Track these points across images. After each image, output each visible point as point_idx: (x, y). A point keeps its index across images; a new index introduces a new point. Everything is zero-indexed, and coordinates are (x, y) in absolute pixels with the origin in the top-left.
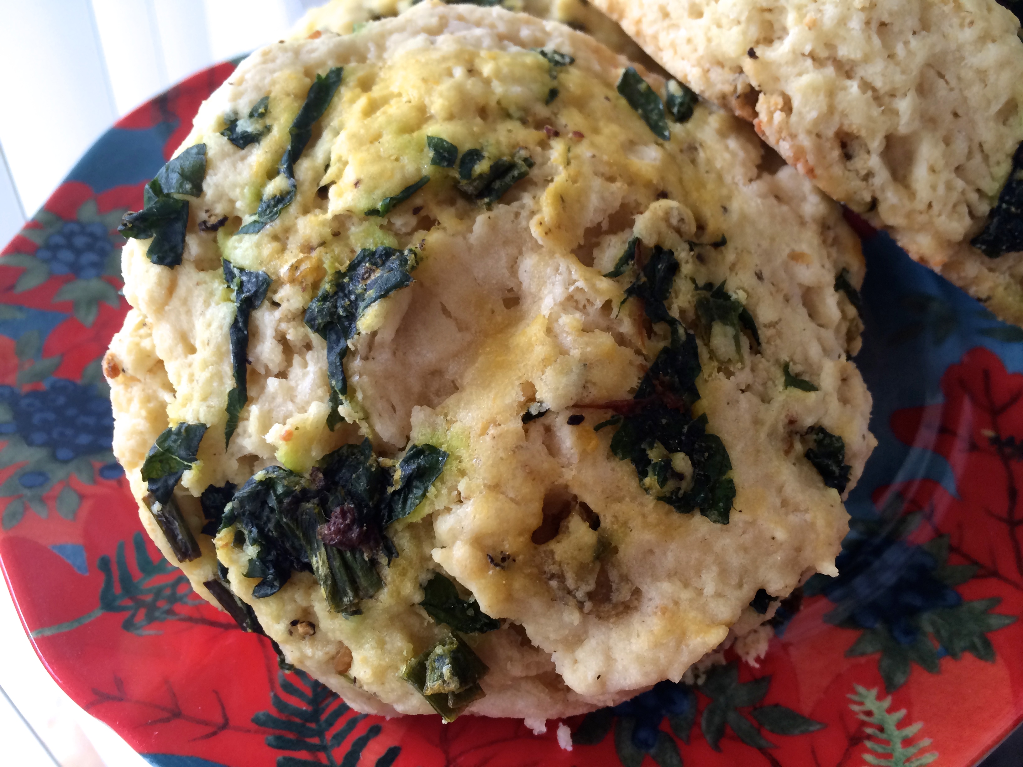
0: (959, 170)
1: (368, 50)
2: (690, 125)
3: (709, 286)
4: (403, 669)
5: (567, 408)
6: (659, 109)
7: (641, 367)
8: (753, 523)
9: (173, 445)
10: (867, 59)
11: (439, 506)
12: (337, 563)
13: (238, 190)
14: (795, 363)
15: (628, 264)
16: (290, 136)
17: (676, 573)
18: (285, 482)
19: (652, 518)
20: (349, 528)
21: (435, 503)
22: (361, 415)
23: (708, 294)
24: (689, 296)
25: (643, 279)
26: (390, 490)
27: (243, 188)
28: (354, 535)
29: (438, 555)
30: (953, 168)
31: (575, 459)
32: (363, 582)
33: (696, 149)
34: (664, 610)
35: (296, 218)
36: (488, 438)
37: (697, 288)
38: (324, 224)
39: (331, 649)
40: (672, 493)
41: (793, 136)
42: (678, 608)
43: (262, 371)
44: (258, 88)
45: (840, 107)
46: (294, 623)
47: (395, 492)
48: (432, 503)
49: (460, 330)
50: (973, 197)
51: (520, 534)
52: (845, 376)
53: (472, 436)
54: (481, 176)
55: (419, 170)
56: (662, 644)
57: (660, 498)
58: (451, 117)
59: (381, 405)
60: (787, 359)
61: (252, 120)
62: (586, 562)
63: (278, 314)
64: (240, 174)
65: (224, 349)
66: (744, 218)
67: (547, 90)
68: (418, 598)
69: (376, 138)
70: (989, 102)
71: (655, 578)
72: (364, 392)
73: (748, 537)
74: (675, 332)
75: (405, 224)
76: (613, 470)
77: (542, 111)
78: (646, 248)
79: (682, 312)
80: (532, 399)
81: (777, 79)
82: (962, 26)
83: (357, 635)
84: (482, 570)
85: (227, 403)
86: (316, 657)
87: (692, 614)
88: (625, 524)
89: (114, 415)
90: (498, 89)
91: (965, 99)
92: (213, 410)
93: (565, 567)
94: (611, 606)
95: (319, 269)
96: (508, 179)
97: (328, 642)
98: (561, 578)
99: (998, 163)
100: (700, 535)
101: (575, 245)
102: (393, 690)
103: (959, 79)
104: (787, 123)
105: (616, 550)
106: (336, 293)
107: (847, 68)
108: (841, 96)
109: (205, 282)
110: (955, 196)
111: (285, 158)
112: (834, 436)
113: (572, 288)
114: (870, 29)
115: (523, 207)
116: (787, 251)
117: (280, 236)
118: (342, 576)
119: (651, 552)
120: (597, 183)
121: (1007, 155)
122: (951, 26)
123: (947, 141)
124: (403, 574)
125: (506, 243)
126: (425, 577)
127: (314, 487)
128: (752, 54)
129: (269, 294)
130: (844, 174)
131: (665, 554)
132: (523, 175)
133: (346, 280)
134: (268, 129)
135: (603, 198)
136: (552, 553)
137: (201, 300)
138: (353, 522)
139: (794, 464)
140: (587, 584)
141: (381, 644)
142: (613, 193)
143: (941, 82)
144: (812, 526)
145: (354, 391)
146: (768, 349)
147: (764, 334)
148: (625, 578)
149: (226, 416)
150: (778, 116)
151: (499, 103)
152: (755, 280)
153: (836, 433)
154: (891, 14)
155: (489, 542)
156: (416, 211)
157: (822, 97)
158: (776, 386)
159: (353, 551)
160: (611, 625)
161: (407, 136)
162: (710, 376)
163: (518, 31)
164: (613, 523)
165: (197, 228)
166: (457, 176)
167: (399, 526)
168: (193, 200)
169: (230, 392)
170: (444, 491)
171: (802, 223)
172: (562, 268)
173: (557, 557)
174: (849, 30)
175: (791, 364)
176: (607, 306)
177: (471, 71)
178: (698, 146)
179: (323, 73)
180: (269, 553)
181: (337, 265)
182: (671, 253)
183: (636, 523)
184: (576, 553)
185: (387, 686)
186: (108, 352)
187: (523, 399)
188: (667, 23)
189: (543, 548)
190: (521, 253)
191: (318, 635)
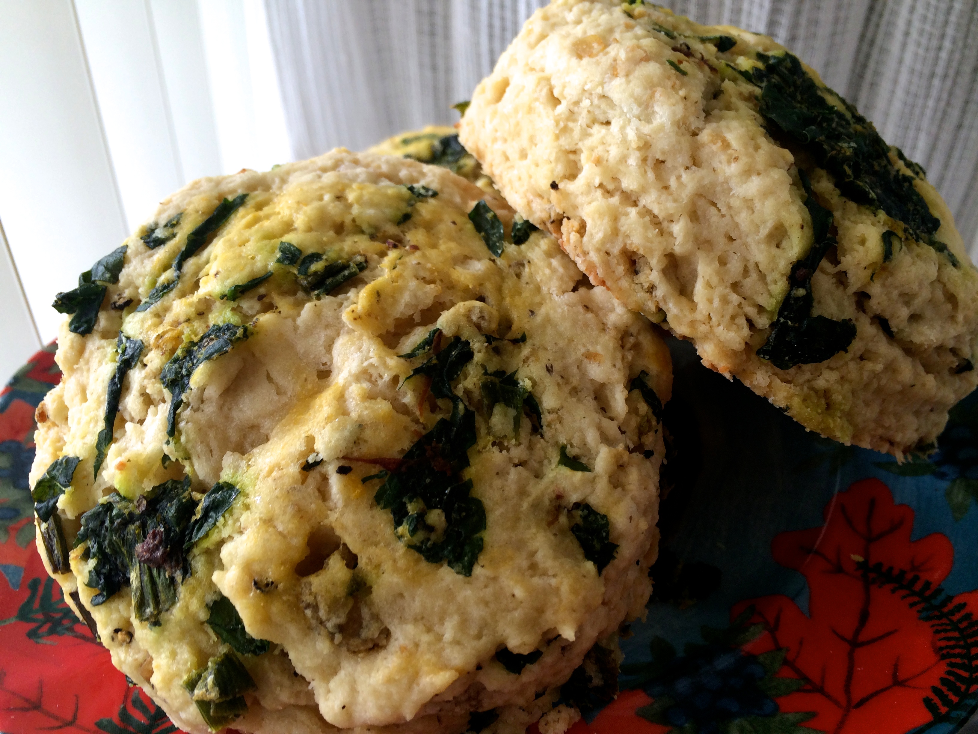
0: (735, 286)
1: (273, 181)
2: (523, 247)
3: (499, 374)
4: (185, 677)
5: (338, 458)
6: (500, 232)
7: (416, 432)
8: (495, 579)
9: (57, 473)
10: (644, 190)
11: (225, 534)
12: (146, 578)
13: (141, 279)
14: (572, 446)
15: (424, 349)
16: (187, 241)
17: (423, 618)
18: (119, 506)
19: (401, 563)
20: (156, 548)
21: (223, 532)
22: (182, 454)
23: (497, 380)
24: (475, 379)
25: (434, 361)
26: (194, 518)
27: (145, 277)
28: (159, 554)
29: (216, 577)
30: (729, 284)
31: (340, 504)
32: (162, 597)
33: (523, 265)
34: (403, 649)
35: (174, 300)
36: (270, 480)
37: (486, 373)
38: (190, 305)
39: (140, 657)
40: (422, 542)
41: (585, 253)
42: (417, 650)
43: (127, 417)
44: (178, 207)
45: (623, 229)
46: (116, 631)
47: (196, 520)
48: (220, 532)
49: (278, 394)
50: (751, 311)
51: (283, 563)
52: (621, 463)
53: (260, 478)
54: (315, 273)
55: (266, 266)
56: (395, 681)
57: (410, 546)
58: (310, 229)
59: (199, 448)
60: (565, 442)
61: (165, 229)
62: (338, 596)
63: (144, 372)
64: (144, 267)
65: (102, 398)
66: (548, 320)
67: (400, 214)
68: (203, 615)
69: (243, 244)
70: (758, 227)
71: (403, 620)
72: (187, 436)
73: (489, 591)
74: (456, 407)
75: (251, 308)
76: (373, 517)
77: (391, 229)
78: (447, 338)
79: (467, 392)
80: (311, 450)
81: (575, 207)
82: (729, 162)
83: (157, 643)
84: (246, 591)
85: (96, 441)
86: (127, 661)
87: (427, 656)
88: (378, 566)
89: (36, 453)
90: (355, 210)
91: (737, 225)
92: (85, 446)
93: (319, 598)
94: (360, 641)
95: (178, 339)
96: (339, 277)
97: (139, 651)
98: (315, 608)
99: (775, 282)
100: (444, 584)
101: (384, 331)
102: (177, 697)
103: (730, 207)
104: (581, 242)
105: (369, 590)
106: (185, 357)
107: (634, 198)
108: (623, 220)
109: (104, 348)
110: (730, 310)
111: (178, 256)
112: (599, 514)
113: (366, 364)
114: (647, 165)
115: (347, 299)
116: (583, 350)
117: (161, 314)
118: (148, 589)
119: (401, 595)
120: (413, 284)
121: (783, 275)
122: (720, 162)
123: (723, 262)
124: (193, 592)
125: (327, 326)
126: (210, 598)
127: (138, 512)
128: (554, 186)
129: (141, 357)
130: (630, 286)
131: (413, 599)
132: (352, 275)
133: (195, 348)
134: (174, 235)
135: (416, 297)
136: (311, 584)
137: (97, 360)
138: (161, 542)
139: (555, 535)
140: (338, 617)
141: (173, 655)
142: (425, 293)
143: (713, 210)
144: (556, 591)
145: (180, 433)
146: (548, 432)
147: (546, 418)
148: (376, 617)
149: (96, 452)
150: (574, 237)
151: (354, 220)
152: (544, 372)
153: (602, 511)
154: (663, 153)
155: (257, 567)
156: (261, 298)
157: (606, 220)
158: (551, 464)
159: (159, 568)
160: (359, 660)
161: (267, 242)
162: (484, 448)
163: (399, 171)
164: (367, 564)
165: (109, 307)
166: (296, 272)
167: (196, 551)
168: (111, 286)
169: (100, 433)
170: (230, 522)
171: (603, 328)
172: (365, 347)
173: (314, 589)
174: (628, 166)
175: (569, 446)
176: (395, 379)
177: (339, 198)
178: (526, 262)
179: (230, 198)
180: (104, 567)
181: (193, 336)
182: (467, 343)
183: (387, 566)
184: (330, 586)
185: (172, 693)
186: (43, 402)
187: (303, 448)
188: (508, 164)
189: (305, 580)
190: (338, 335)
191: (133, 644)
